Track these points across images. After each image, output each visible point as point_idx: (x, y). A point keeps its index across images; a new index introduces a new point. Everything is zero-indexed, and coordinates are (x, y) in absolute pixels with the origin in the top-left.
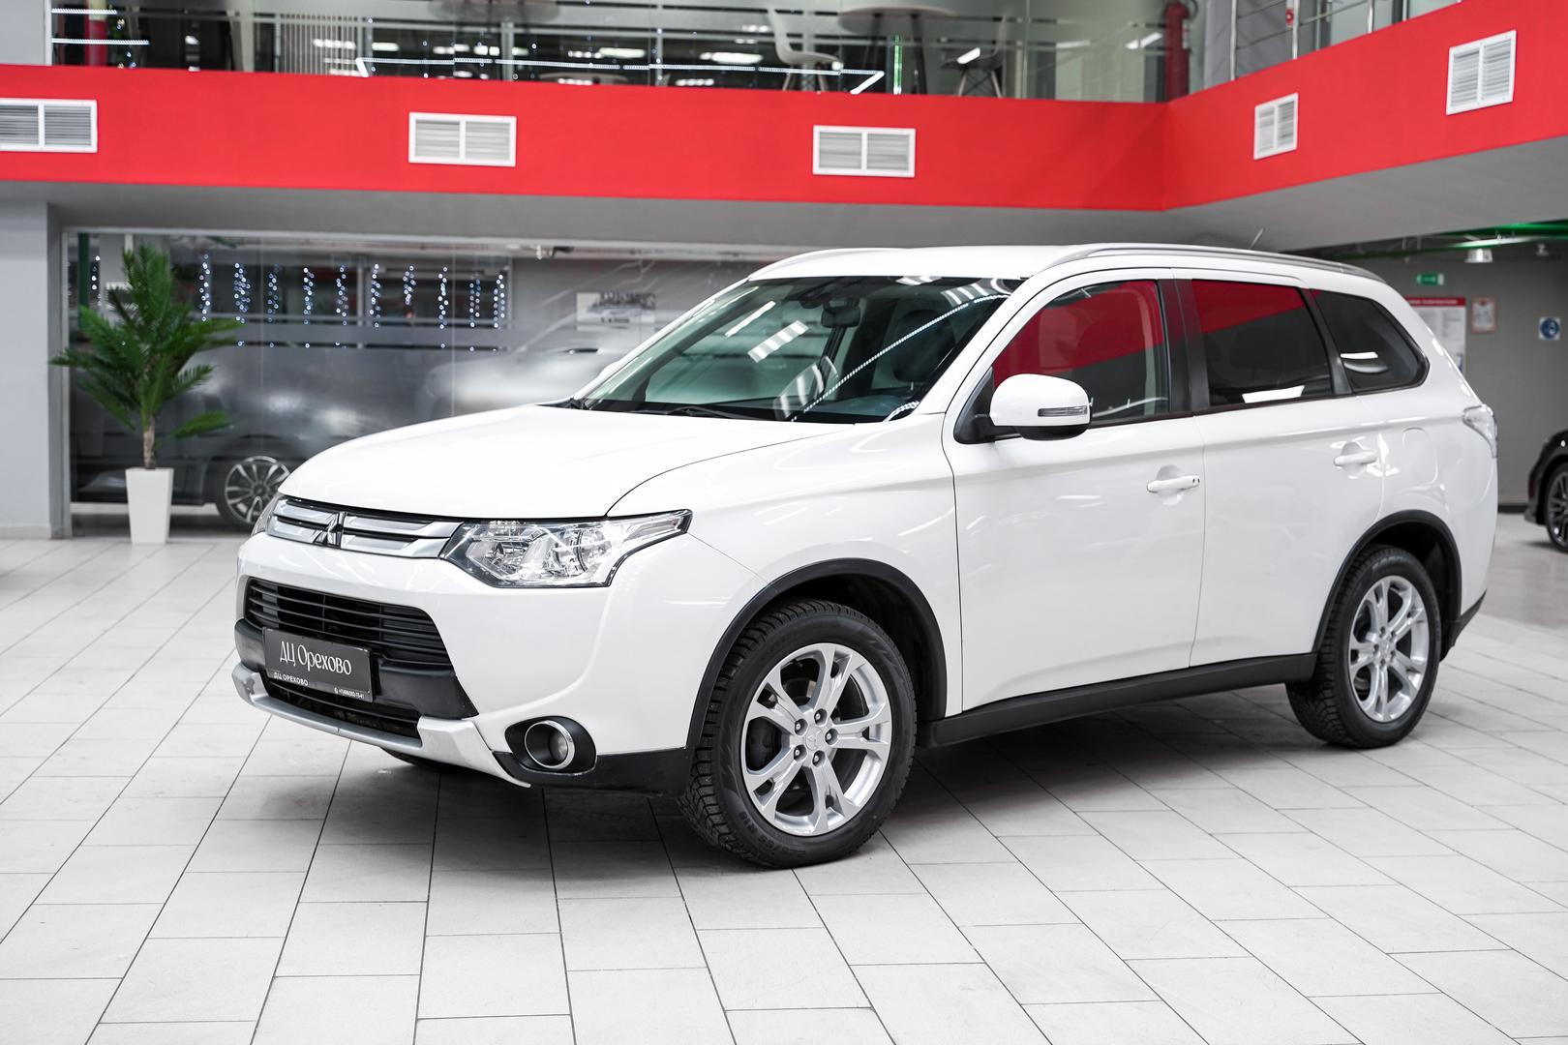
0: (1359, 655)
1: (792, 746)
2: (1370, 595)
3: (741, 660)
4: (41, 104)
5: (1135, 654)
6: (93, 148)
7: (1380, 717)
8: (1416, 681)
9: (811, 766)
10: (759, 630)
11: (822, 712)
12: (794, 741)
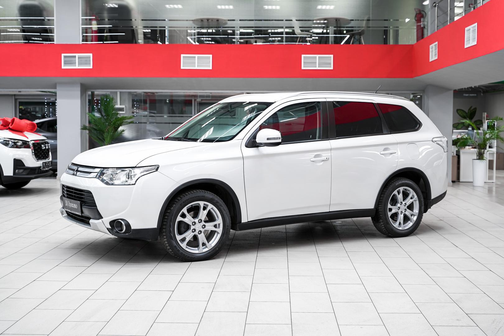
0: (393, 210)
1: (192, 229)
2: (395, 192)
3: (175, 205)
4: (77, 55)
5: (308, 207)
6: (91, 67)
7: (401, 228)
8: (415, 218)
9: (198, 234)
10: (181, 197)
11: (201, 220)
12: (192, 227)
